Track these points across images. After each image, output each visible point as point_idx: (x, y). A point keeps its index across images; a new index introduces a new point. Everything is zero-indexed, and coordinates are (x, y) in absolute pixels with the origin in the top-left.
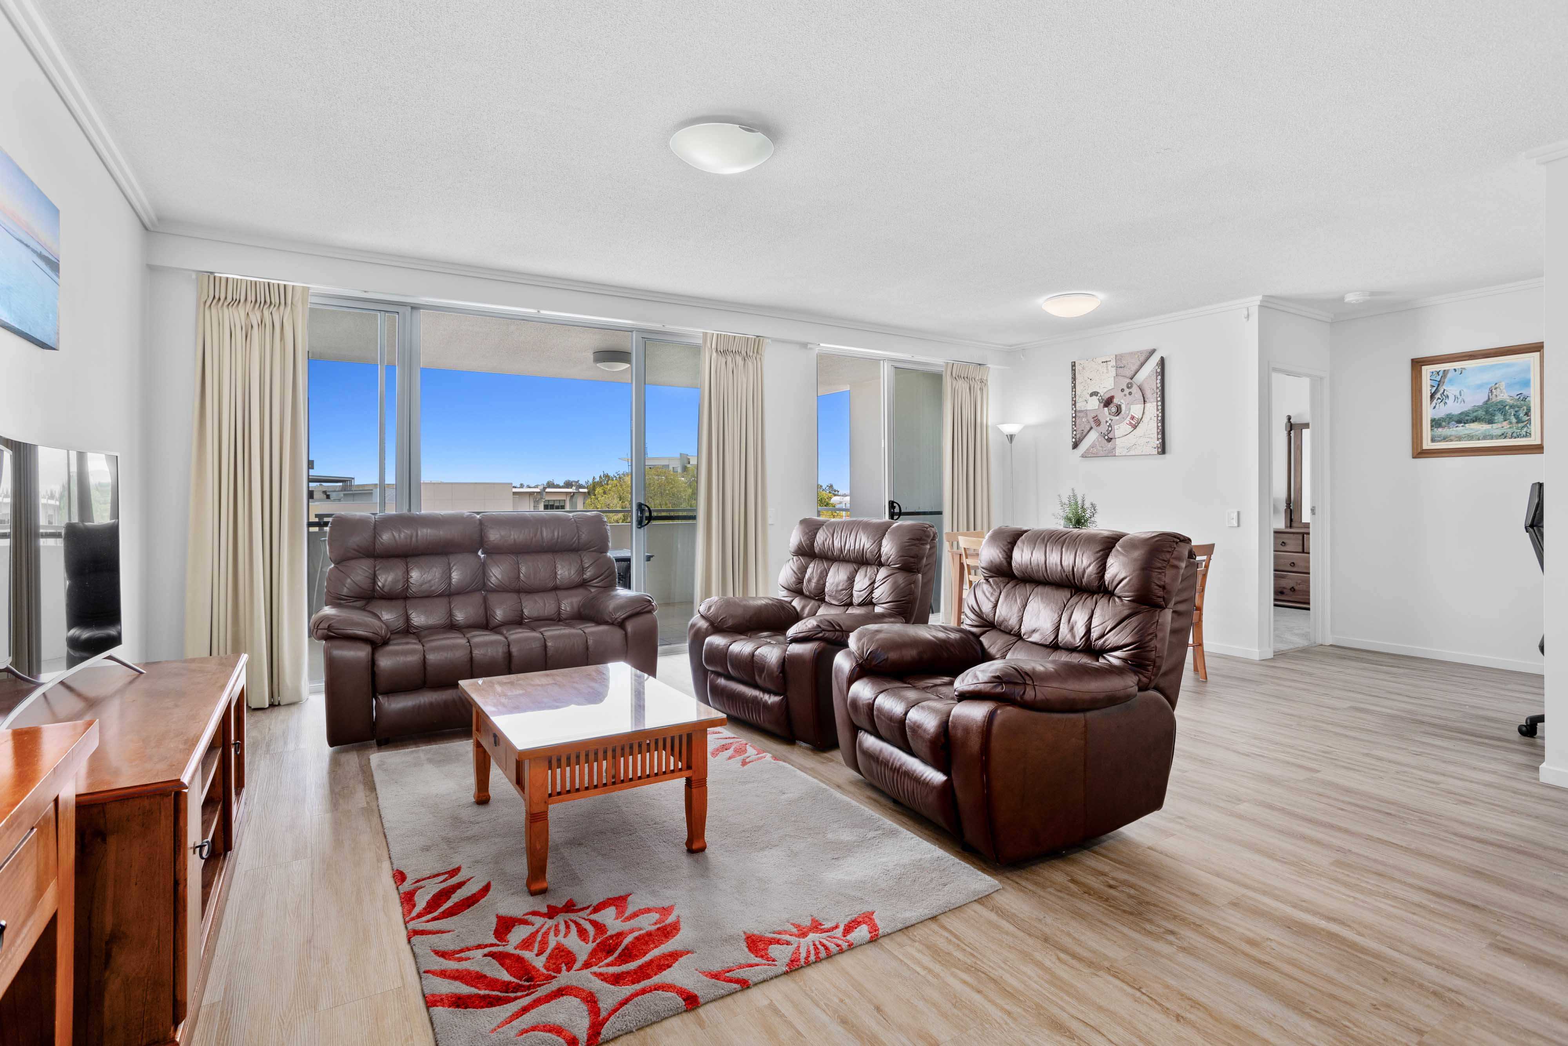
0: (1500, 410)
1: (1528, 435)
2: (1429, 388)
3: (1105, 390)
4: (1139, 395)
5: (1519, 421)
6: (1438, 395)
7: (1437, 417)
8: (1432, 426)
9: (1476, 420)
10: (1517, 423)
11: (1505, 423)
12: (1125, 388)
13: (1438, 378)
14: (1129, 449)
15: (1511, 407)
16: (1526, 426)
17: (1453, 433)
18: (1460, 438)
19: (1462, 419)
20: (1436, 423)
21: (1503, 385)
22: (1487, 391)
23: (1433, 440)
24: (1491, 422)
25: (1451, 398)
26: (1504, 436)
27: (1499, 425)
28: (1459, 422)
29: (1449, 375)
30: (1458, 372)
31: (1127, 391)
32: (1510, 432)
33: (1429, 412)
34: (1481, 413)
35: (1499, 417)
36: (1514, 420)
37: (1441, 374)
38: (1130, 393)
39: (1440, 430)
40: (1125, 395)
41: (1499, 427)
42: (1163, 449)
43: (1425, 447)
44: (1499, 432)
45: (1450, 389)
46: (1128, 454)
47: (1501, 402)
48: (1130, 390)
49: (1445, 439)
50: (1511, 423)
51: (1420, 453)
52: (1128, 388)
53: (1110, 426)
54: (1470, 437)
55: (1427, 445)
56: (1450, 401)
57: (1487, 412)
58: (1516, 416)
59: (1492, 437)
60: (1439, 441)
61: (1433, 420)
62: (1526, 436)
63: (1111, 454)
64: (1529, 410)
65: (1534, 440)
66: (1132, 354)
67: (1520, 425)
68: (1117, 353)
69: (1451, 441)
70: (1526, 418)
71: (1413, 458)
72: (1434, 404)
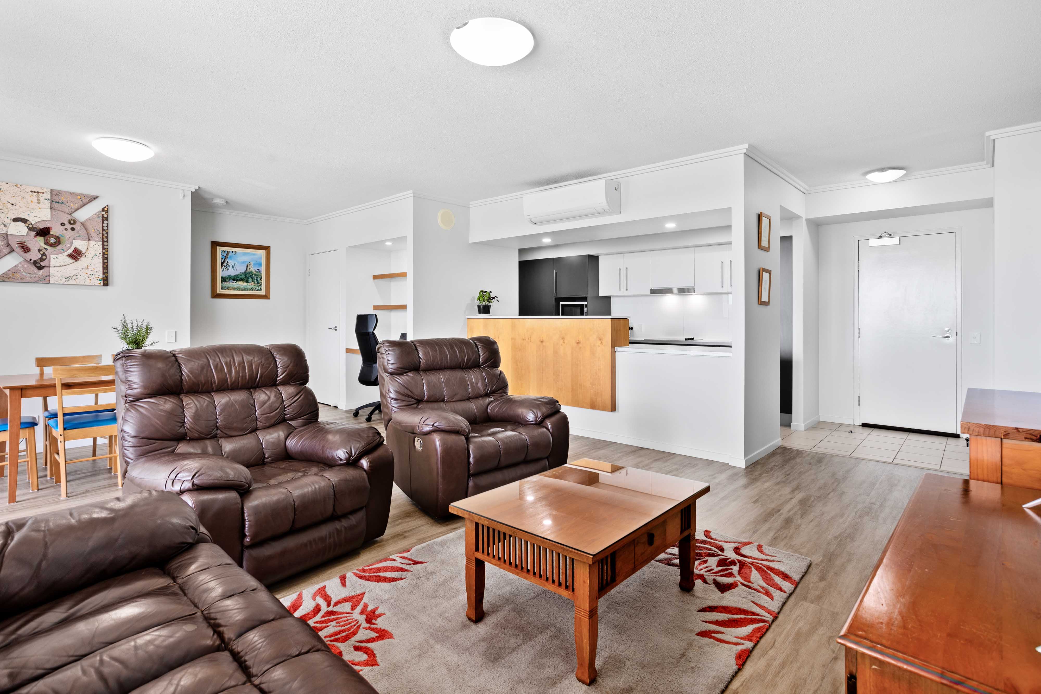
0: (251, 276)
1: (261, 290)
2: (221, 260)
3: (38, 220)
4: (83, 232)
5: (258, 283)
6: (225, 264)
7: (224, 276)
8: (222, 281)
9: (241, 280)
10: (257, 283)
11: (253, 283)
12: (66, 223)
13: (225, 255)
14: (68, 279)
15: (255, 275)
16: (260, 285)
17: (231, 286)
18: (234, 289)
19: (236, 279)
20: (224, 280)
21: (252, 264)
22: (246, 265)
23: (222, 289)
24: (247, 282)
25: (231, 266)
26: (252, 289)
27: (251, 284)
28: (234, 280)
29: (230, 254)
30: (234, 253)
31: (69, 226)
32: (254, 287)
33: (220, 273)
34: (243, 276)
35: (250, 280)
36: (256, 282)
37: (226, 252)
38: (73, 229)
39: (225, 283)
40: (66, 229)
41: (250, 285)
42: (106, 282)
43: (218, 292)
44: (250, 287)
45: (230, 262)
46: (67, 283)
47: (251, 272)
48: (73, 226)
49: (228, 288)
50: (255, 283)
51: (215, 295)
52: (70, 223)
53: (43, 255)
54: (239, 289)
55: (219, 291)
56: (230, 268)
57: (246, 276)
58: (257, 281)
59: (247, 290)
60: (225, 290)
61: (222, 278)
62: (260, 290)
63: (45, 280)
64: (261, 278)
65: (263, 293)
66: (73, 194)
67: (259, 285)
68: (52, 188)
69: (231, 290)
70: (261, 282)
71: (212, 298)
72: (222, 269)
